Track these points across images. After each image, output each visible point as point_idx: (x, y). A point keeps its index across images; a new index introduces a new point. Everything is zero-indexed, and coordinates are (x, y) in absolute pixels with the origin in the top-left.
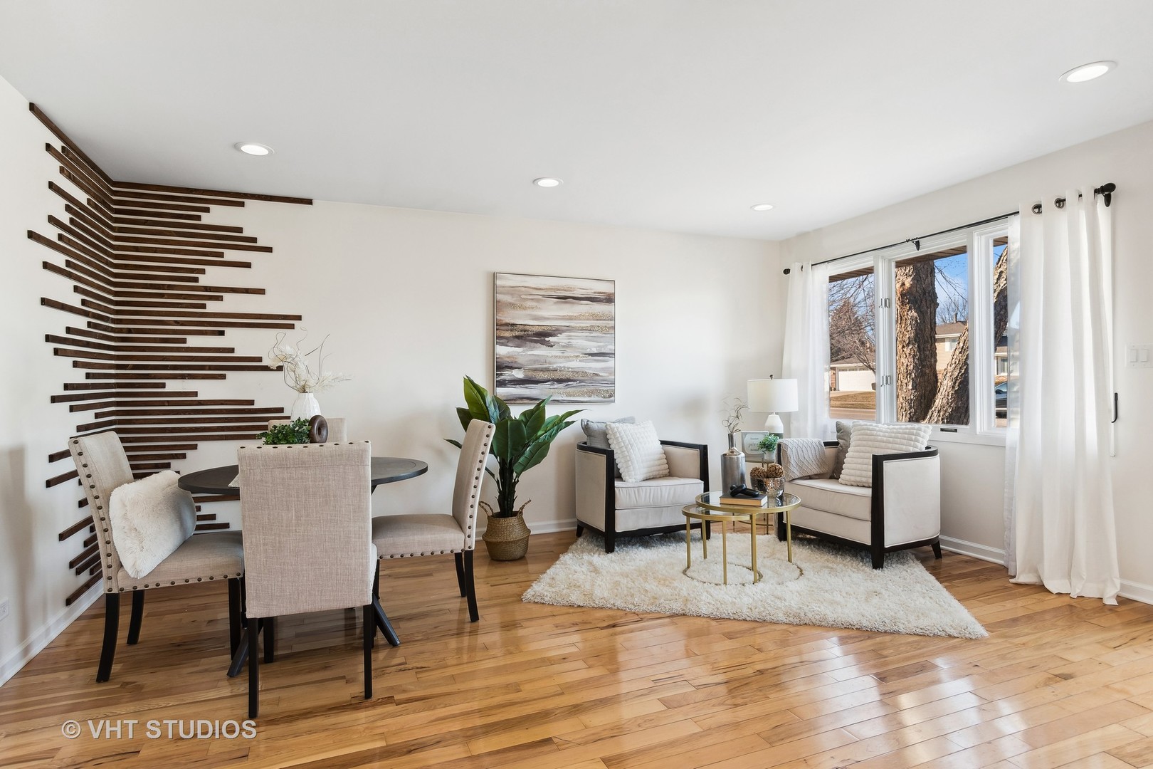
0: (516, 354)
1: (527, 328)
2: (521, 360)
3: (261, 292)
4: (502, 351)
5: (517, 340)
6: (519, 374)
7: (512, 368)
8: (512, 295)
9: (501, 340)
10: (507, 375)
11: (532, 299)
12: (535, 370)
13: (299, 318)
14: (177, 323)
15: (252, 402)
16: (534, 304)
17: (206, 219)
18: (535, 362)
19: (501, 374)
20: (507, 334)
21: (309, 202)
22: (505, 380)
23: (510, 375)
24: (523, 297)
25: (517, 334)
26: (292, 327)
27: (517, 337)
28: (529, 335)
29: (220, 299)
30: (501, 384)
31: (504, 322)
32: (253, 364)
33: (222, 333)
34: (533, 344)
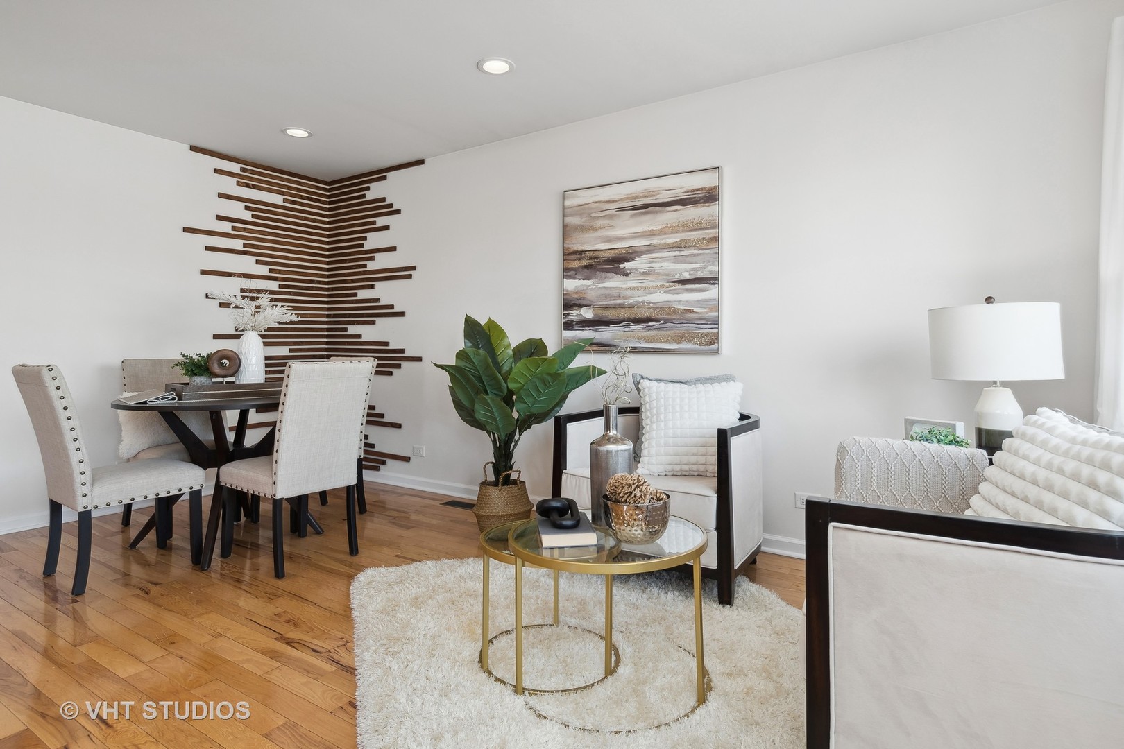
0: (585, 288)
1: (598, 254)
2: (591, 296)
3: (393, 249)
4: (571, 285)
5: (585, 270)
6: (587, 314)
7: (580, 306)
8: (581, 215)
9: (568, 273)
10: (575, 315)
11: (604, 216)
12: (607, 307)
13: (414, 268)
14: (353, 281)
15: (387, 344)
16: (605, 222)
17: (370, 195)
18: (607, 296)
19: (568, 314)
20: (575, 264)
21: (421, 162)
22: (573, 321)
23: (578, 315)
24: (593, 215)
25: (588, 262)
26: (410, 277)
27: (586, 267)
28: (599, 263)
29: (372, 259)
30: (568, 326)
31: (572, 250)
32: (389, 312)
33: (372, 287)
34: (604, 274)
